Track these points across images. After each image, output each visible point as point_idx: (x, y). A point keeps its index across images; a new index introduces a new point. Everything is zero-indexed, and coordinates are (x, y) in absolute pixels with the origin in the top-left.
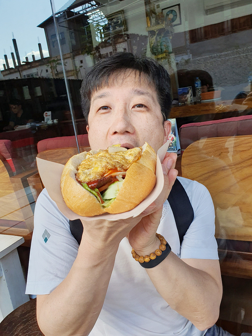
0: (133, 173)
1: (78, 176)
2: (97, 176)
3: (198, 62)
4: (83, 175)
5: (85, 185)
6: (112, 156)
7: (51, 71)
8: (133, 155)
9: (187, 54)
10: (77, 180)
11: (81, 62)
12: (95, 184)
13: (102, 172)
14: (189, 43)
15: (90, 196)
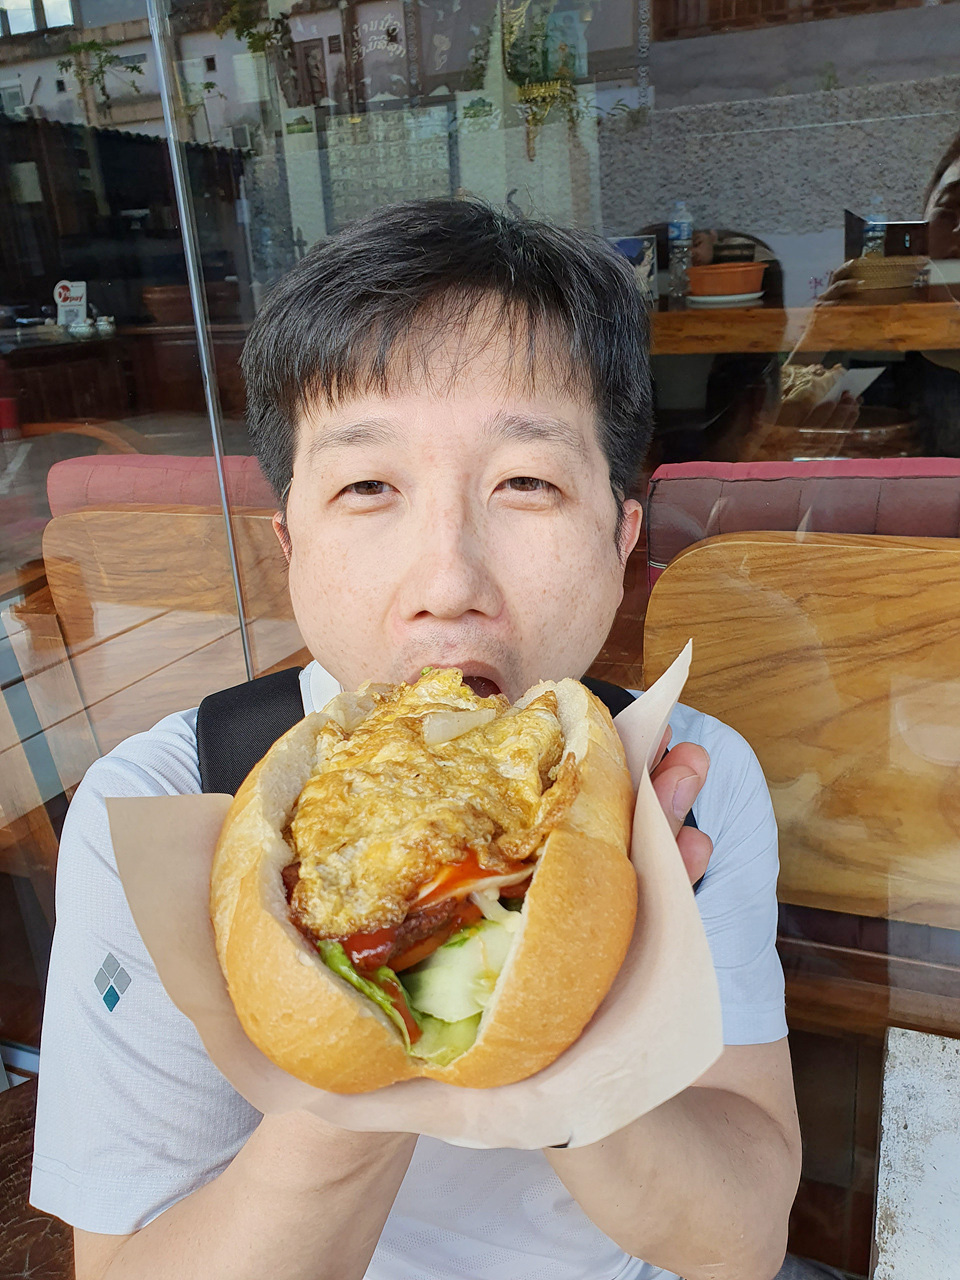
0: (558, 899)
1: (300, 901)
2: (389, 905)
3: (679, 123)
4: (325, 894)
5: (335, 950)
6: (442, 763)
7: (79, 91)
8: (531, 759)
9: (636, 84)
10: (296, 922)
11: (211, 64)
12: (380, 949)
13: (411, 880)
14: (647, 37)
15: (360, 1021)
